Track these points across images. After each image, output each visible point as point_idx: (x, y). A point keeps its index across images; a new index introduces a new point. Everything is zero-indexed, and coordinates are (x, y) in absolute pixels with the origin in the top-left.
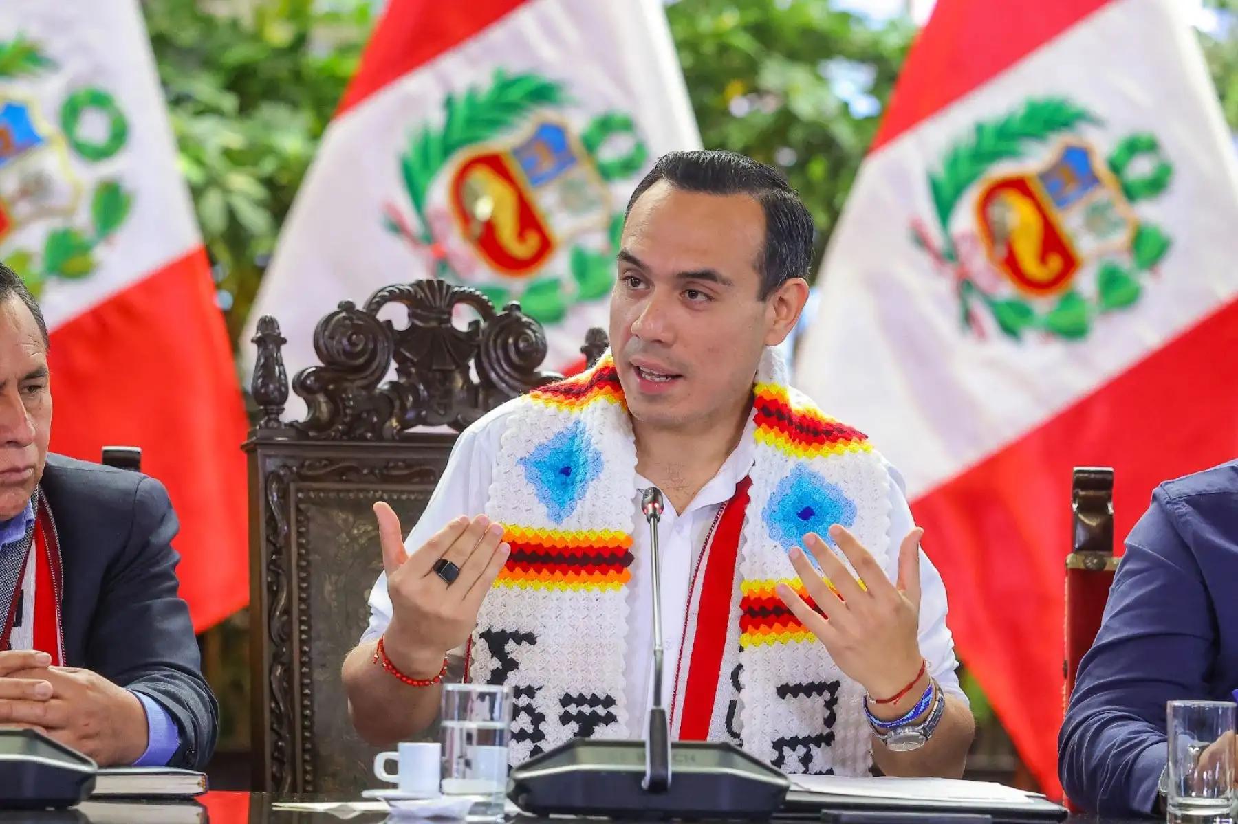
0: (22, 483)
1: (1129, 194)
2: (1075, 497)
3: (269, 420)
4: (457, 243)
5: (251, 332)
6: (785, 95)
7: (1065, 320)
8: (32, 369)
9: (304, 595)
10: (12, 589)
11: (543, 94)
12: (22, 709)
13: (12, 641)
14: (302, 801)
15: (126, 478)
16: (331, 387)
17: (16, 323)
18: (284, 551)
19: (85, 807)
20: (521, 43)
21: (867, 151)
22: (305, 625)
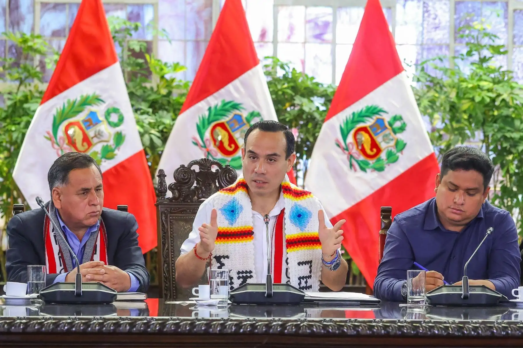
0: (96, 216)
1: (395, 132)
2: (381, 215)
3: (162, 197)
4: (212, 147)
5: (157, 173)
6: (301, 105)
7: (377, 166)
8: (98, 185)
9: (172, 245)
10: (94, 245)
11: (235, 107)
12: (97, 277)
13: (94, 258)
14: (173, 301)
15: (124, 214)
16: (179, 188)
17: (94, 173)
18: (167, 233)
19: (114, 303)
20: (230, 93)
21: (324, 121)
22: (173, 253)
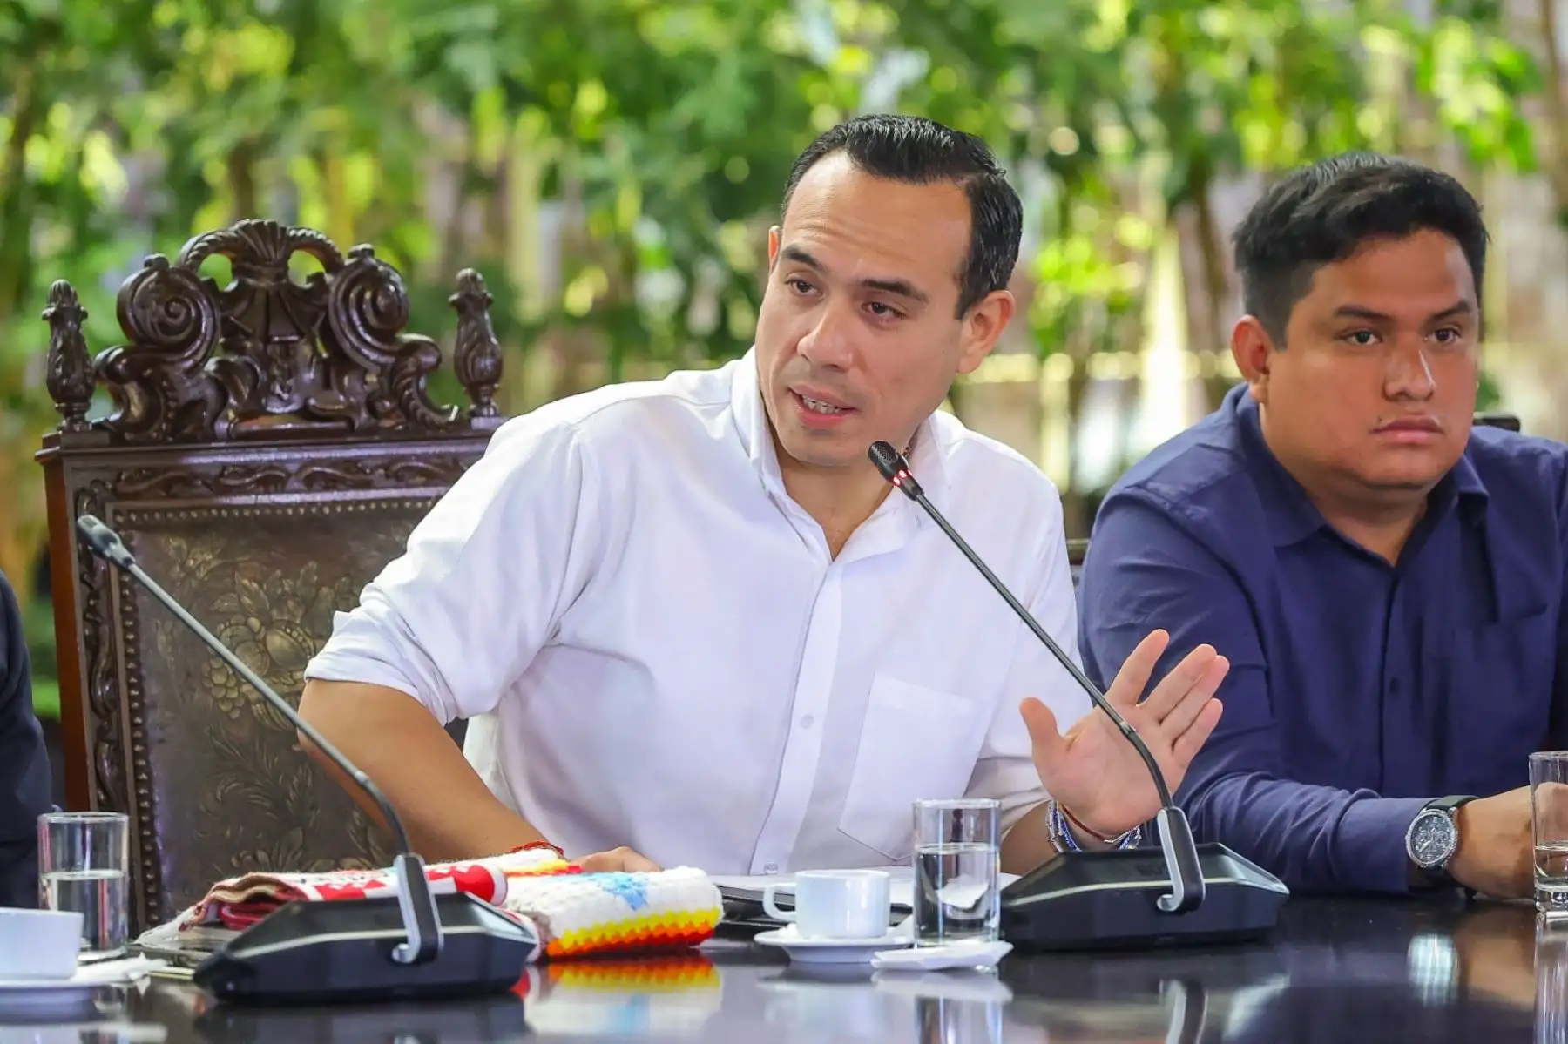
3: (74, 420)
9: (132, 650)
16: (147, 373)
18: (103, 594)
22: (136, 690)
